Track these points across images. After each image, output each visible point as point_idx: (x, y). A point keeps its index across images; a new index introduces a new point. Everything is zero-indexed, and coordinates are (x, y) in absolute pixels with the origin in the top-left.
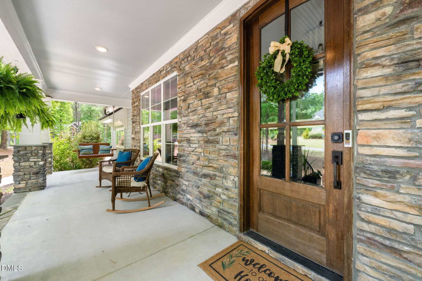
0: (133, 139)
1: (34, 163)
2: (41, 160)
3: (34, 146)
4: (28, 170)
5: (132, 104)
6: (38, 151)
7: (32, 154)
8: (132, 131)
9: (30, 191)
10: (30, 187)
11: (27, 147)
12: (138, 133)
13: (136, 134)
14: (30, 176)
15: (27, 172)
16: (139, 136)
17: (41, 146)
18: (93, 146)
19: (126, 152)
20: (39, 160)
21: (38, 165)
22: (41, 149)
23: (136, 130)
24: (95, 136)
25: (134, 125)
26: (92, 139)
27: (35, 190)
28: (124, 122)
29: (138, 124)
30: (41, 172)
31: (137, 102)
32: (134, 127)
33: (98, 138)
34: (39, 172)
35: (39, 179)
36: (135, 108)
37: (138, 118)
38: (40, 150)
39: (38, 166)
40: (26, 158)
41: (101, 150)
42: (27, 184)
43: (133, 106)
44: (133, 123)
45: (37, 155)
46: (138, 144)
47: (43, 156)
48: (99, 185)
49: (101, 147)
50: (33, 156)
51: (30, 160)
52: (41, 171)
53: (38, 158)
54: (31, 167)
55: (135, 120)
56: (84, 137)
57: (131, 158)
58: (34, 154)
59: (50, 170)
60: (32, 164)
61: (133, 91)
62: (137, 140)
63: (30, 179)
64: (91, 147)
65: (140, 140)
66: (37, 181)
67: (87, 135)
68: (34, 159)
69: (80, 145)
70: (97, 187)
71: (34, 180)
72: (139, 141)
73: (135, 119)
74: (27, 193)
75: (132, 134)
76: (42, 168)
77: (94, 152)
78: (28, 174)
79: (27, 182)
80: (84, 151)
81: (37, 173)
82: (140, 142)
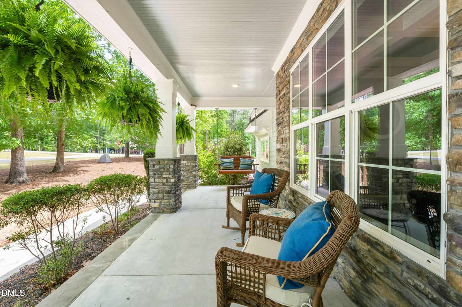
0: (279, 150)
1: (166, 180)
2: (172, 177)
3: (166, 160)
4: (161, 187)
5: (277, 95)
6: (169, 166)
7: (164, 169)
8: (277, 138)
9: (163, 212)
10: (163, 208)
11: (160, 161)
12: (286, 141)
13: (283, 143)
14: (163, 195)
15: (160, 190)
16: (288, 147)
17: (172, 160)
18: (234, 159)
19: (265, 176)
20: (171, 176)
21: (170, 182)
22: (172, 163)
23: (283, 136)
24: (238, 147)
25: (280, 128)
26: (234, 151)
27: (167, 213)
28: (268, 128)
29: (286, 124)
30: (172, 192)
31: (285, 88)
32: (279, 132)
33: (241, 149)
34: (171, 191)
35: (170, 199)
36: (281, 100)
37: (287, 114)
38: (171, 165)
39: (169, 184)
40: (159, 174)
41: (242, 165)
42: (160, 203)
43: (278, 97)
44: (278, 125)
45: (168, 170)
46: (287, 160)
47: (174, 172)
48: (226, 225)
49: (242, 161)
50: (165, 172)
51: (164, 176)
52: (173, 190)
53: (170, 174)
54: (164, 184)
55: (281, 120)
56: (227, 149)
57: (274, 185)
58: (166, 169)
59: (195, 184)
60: (165, 181)
61: (278, 75)
62: (284, 153)
63: (163, 198)
64: (231, 160)
65: (289, 152)
66: (169, 201)
67: (230, 146)
68: (166, 175)
69: (222, 157)
70: (224, 227)
71: (166, 199)
72: (288, 154)
73: (281, 118)
74: (161, 214)
75: (277, 143)
76: (173, 187)
77: (234, 166)
78: (161, 193)
79: (161, 201)
80: (225, 165)
81: (169, 192)
82: (289, 156)
